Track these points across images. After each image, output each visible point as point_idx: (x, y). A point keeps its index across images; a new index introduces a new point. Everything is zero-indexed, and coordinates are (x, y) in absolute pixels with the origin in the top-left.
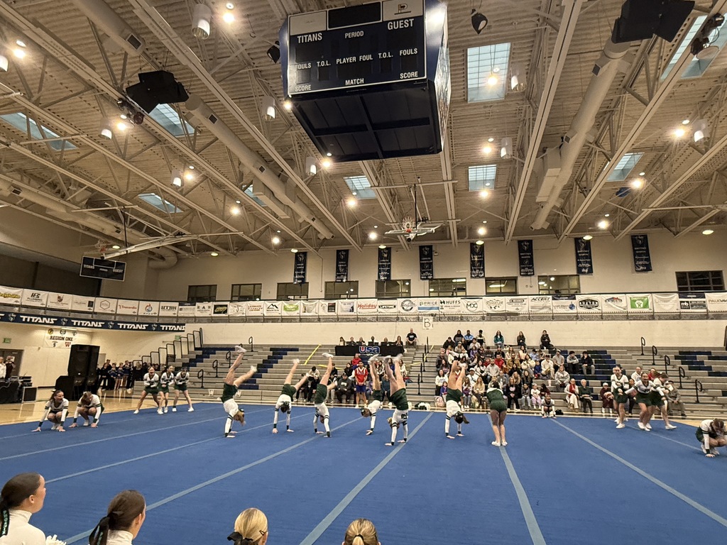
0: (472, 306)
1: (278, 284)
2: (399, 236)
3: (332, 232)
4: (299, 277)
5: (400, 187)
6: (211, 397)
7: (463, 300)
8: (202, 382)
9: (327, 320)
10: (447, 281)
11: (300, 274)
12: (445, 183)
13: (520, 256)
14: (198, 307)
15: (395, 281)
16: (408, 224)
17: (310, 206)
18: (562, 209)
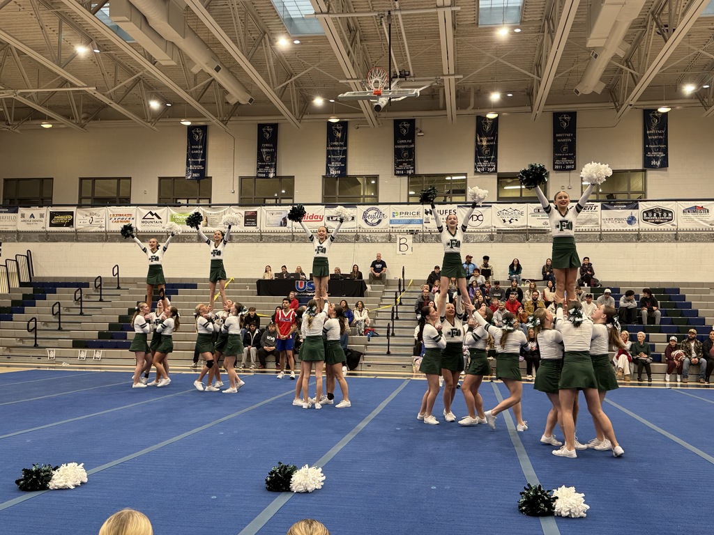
0: (475, 218)
1: (160, 179)
2: (360, 102)
3: (249, 92)
4: (195, 167)
5: (366, 16)
6: (52, 360)
7: (460, 209)
8: (36, 338)
9: (244, 238)
10: (436, 179)
11: (196, 163)
12: (440, 11)
13: (555, 138)
14: (23, 216)
15: (354, 177)
16: (377, 81)
17: (210, 45)
18: (626, 61)
